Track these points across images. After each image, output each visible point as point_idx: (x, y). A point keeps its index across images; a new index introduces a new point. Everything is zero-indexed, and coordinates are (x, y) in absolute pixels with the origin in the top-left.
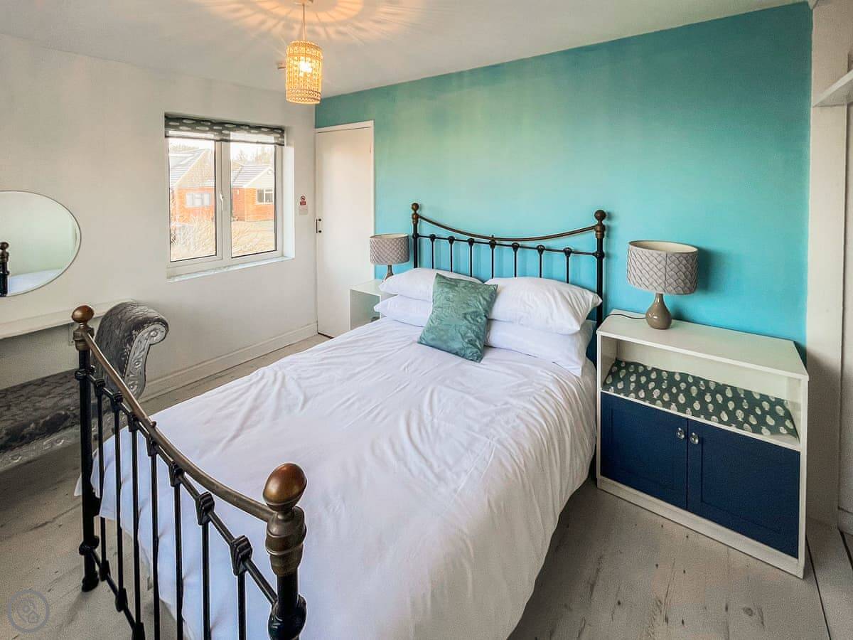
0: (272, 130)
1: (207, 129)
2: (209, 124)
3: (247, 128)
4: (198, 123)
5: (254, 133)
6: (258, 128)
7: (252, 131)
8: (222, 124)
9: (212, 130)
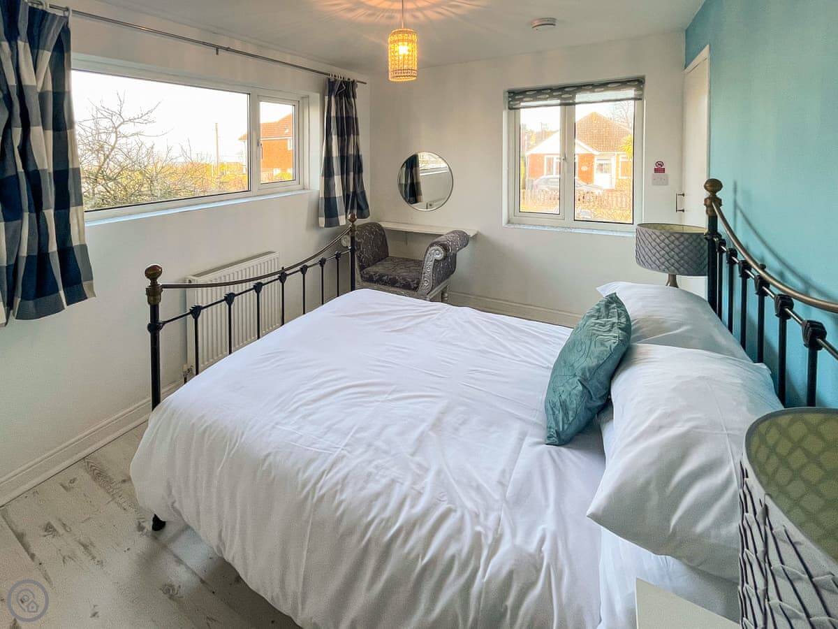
0: (623, 83)
1: (547, 96)
2: (549, 91)
3: (591, 87)
4: (539, 93)
5: (598, 92)
6: (604, 85)
7: (596, 90)
8: (562, 89)
9: (552, 97)
